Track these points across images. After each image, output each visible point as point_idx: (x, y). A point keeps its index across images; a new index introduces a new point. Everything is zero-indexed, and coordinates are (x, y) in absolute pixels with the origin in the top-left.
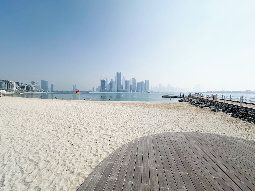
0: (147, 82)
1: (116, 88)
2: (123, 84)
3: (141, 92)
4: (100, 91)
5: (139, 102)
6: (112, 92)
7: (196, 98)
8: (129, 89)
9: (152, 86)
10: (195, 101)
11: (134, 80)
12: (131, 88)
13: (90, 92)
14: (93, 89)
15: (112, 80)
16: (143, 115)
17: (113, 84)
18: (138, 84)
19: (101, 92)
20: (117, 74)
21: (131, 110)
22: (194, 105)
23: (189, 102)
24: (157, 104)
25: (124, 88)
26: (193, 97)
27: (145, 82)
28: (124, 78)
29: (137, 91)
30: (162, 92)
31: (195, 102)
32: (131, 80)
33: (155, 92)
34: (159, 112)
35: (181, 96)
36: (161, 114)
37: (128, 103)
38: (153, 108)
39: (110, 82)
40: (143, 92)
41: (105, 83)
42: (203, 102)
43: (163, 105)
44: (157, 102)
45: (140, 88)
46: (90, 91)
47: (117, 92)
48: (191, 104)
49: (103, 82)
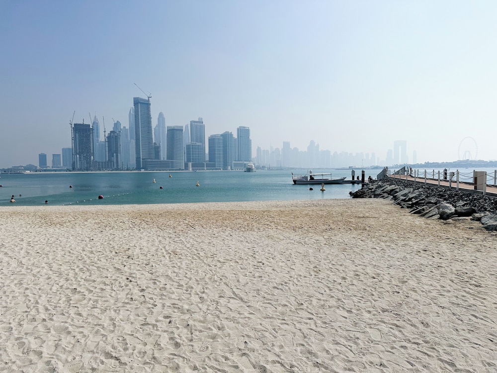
0: (244, 132)
1: (135, 156)
2: (161, 139)
3: (225, 167)
4: (71, 168)
5: (214, 204)
6: (117, 169)
7: (408, 184)
8: (183, 158)
9: (259, 149)
10: (411, 196)
11: (197, 127)
12: (188, 154)
13: (28, 172)
14: (43, 158)
15: (117, 125)
16: (230, 276)
17: (122, 142)
18: (212, 140)
19: (74, 169)
20: (137, 102)
21: (170, 249)
22: (408, 207)
23: (389, 200)
24: (282, 209)
25: (163, 155)
26: (399, 182)
27: (235, 136)
28: (164, 119)
29: (212, 164)
30: (292, 169)
31: (410, 200)
32: (187, 126)
33: (269, 169)
34: (302, 249)
35: (356, 179)
36: (312, 267)
37: (169, 213)
38: (272, 232)
39: (108, 132)
40: (229, 168)
41: (88, 137)
42: (441, 196)
43: (307, 215)
44: (281, 203)
45: (219, 154)
46: (26, 168)
47: (138, 168)
48: (399, 204)
49: (83, 132)
